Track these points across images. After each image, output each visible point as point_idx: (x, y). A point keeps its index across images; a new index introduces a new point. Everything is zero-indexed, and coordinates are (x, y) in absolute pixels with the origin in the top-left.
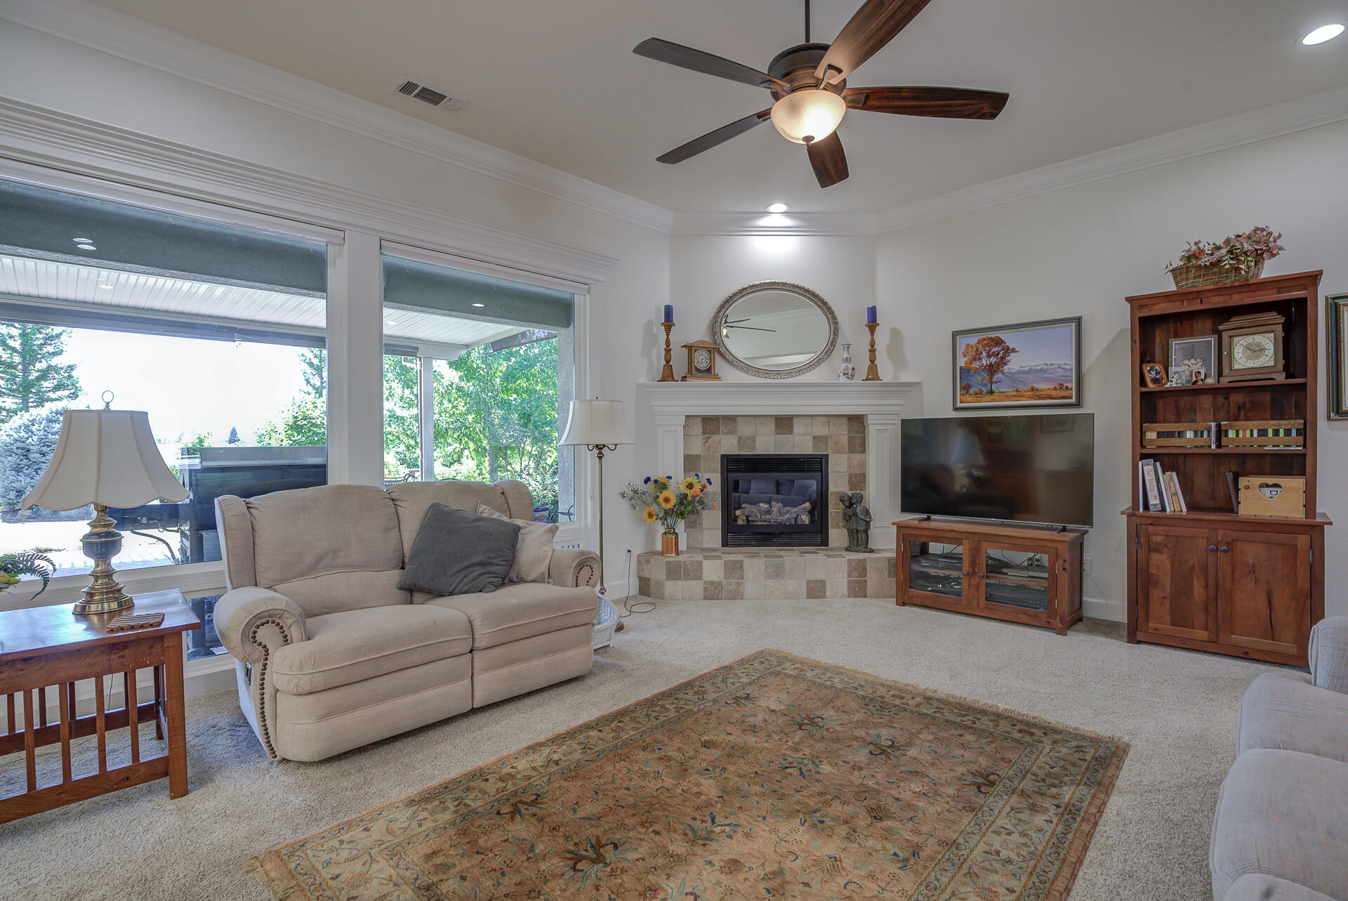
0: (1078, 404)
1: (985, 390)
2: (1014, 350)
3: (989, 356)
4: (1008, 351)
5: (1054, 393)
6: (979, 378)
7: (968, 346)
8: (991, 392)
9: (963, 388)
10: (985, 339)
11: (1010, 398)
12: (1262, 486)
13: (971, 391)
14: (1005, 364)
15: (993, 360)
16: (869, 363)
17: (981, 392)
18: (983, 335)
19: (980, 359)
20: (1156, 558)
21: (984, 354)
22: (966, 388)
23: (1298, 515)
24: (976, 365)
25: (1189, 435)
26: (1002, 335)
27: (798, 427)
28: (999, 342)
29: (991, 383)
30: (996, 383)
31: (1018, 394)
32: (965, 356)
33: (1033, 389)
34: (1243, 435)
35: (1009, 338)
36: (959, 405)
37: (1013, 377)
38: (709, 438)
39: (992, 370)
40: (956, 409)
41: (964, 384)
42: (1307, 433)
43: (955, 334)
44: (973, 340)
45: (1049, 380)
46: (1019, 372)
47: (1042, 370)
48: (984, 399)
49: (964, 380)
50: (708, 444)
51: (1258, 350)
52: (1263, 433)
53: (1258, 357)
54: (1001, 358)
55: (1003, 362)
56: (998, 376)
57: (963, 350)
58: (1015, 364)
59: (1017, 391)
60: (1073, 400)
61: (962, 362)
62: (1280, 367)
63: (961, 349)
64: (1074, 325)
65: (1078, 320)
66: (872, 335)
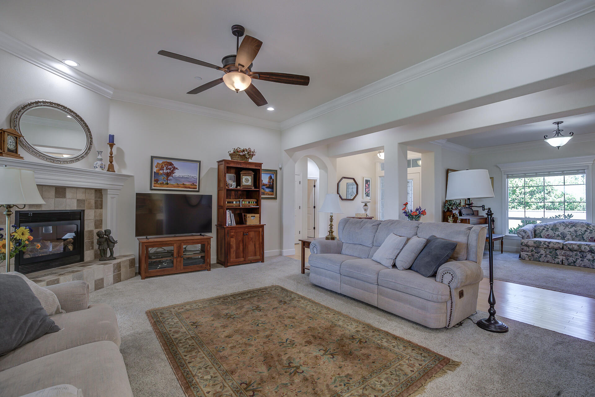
0: (198, 191)
1: (165, 183)
2: (177, 169)
3: (167, 169)
4: (175, 168)
5: (191, 186)
6: (163, 177)
7: (158, 163)
8: (167, 184)
9: (155, 181)
10: (165, 162)
11: (175, 187)
12: (252, 216)
13: (159, 182)
14: (174, 173)
15: (169, 171)
16: (109, 163)
17: (163, 183)
18: (165, 160)
19: (163, 170)
20: (232, 239)
21: (165, 168)
22: (157, 181)
23: (258, 224)
24: (161, 172)
25: (234, 202)
26: (173, 162)
27: (69, 194)
28: (171, 164)
29: (168, 180)
30: (169, 180)
31: (178, 186)
32: (156, 168)
33: (183, 184)
34: (246, 203)
35: (175, 164)
36: (153, 188)
37: (177, 179)
39: (168, 175)
40: (152, 189)
41: (155, 179)
42: (258, 203)
43: (152, 158)
44: (161, 161)
45: (189, 182)
46: (179, 177)
47: (187, 178)
48: (164, 186)
49: (155, 178)
51: (247, 180)
52: (249, 202)
53: (248, 182)
54: (172, 171)
55: (172, 172)
56: (170, 178)
57: (156, 165)
58: (177, 174)
59: (178, 184)
60: (197, 189)
61: (155, 170)
62: (253, 185)
63: (155, 164)
64: (198, 163)
65: (200, 162)
66: (111, 149)
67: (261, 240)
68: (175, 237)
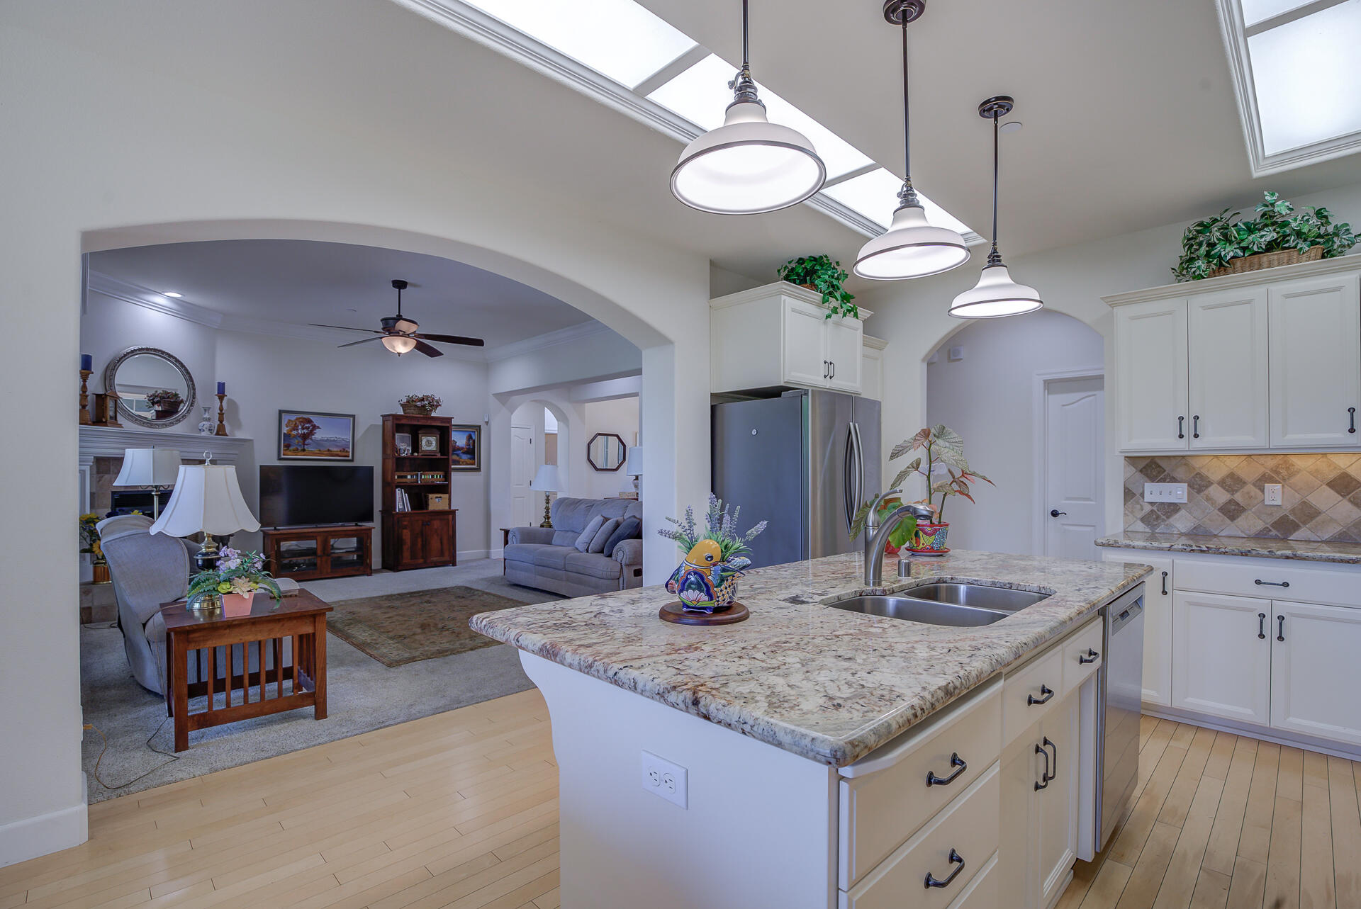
0: (352, 461)
1: (300, 449)
2: (318, 427)
3: (303, 429)
4: (315, 427)
5: (340, 453)
6: (297, 441)
7: (289, 420)
8: (304, 450)
9: (285, 446)
10: (300, 418)
11: (315, 454)
12: (437, 497)
13: (291, 448)
14: (313, 435)
15: (306, 431)
16: (219, 423)
17: (297, 450)
18: (300, 416)
19: (297, 430)
20: (405, 531)
21: (300, 427)
22: (288, 446)
23: (447, 508)
24: (294, 433)
25: (409, 477)
26: (311, 417)
28: (309, 421)
29: (304, 444)
30: (307, 445)
31: (320, 453)
32: (287, 427)
33: (329, 450)
34: (427, 477)
35: (314, 419)
36: (283, 456)
37: (318, 443)
38: (103, 476)
39: (305, 437)
40: (280, 459)
41: (286, 443)
42: (447, 477)
43: (281, 412)
44: (294, 417)
45: (337, 446)
46: (321, 440)
47: (334, 440)
48: (299, 454)
49: (285, 442)
50: (100, 482)
51: (429, 443)
52: (433, 476)
53: (430, 446)
54: (311, 431)
55: (311, 433)
56: (308, 441)
57: (286, 422)
58: (318, 435)
59: (320, 451)
60: (350, 458)
61: (285, 430)
62: (438, 451)
63: (284, 422)
64: (352, 419)
65: (354, 416)
66: (221, 402)
67: (451, 533)
68: (317, 527)
